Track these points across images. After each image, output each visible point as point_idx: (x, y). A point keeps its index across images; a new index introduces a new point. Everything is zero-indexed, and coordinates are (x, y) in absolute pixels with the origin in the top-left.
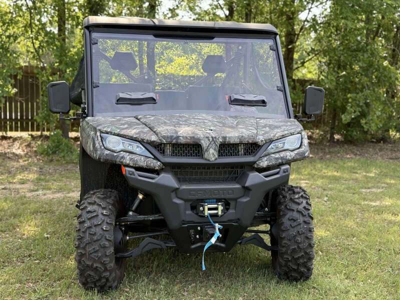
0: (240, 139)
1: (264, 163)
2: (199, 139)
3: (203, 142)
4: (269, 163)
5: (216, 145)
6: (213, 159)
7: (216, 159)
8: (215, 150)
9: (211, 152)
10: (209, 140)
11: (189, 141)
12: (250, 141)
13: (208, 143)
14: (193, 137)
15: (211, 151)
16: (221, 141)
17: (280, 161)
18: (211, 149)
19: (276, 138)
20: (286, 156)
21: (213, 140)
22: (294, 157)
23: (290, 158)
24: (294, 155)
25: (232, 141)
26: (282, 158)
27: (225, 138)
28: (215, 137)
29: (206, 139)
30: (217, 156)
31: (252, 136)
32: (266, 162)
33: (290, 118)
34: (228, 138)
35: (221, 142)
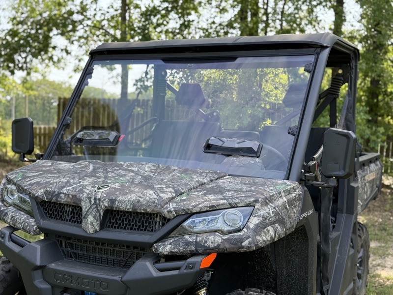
0: (134, 206)
1: (166, 248)
2: (80, 200)
3: (83, 204)
4: (174, 248)
5: (98, 211)
6: (91, 231)
7: (96, 231)
8: (95, 217)
9: (89, 220)
10: (90, 202)
11: (69, 200)
12: (149, 210)
13: (88, 205)
14: (75, 196)
15: (90, 218)
16: (107, 205)
17: (193, 248)
18: (90, 216)
19: (198, 210)
20: (206, 242)
21: (95, 203)
22: (219, 245)
23: (212, 246)
24: (220, 241)
25: (122, 208)
26: (197, 244)
27: (112, 201)
28: (99, 199)
29: (88, 201)
30: (97, 228)
31: (154, 203)
32: (169, 246)
33: (288, 179)
34: (117, 202)
35: (106, 207)
